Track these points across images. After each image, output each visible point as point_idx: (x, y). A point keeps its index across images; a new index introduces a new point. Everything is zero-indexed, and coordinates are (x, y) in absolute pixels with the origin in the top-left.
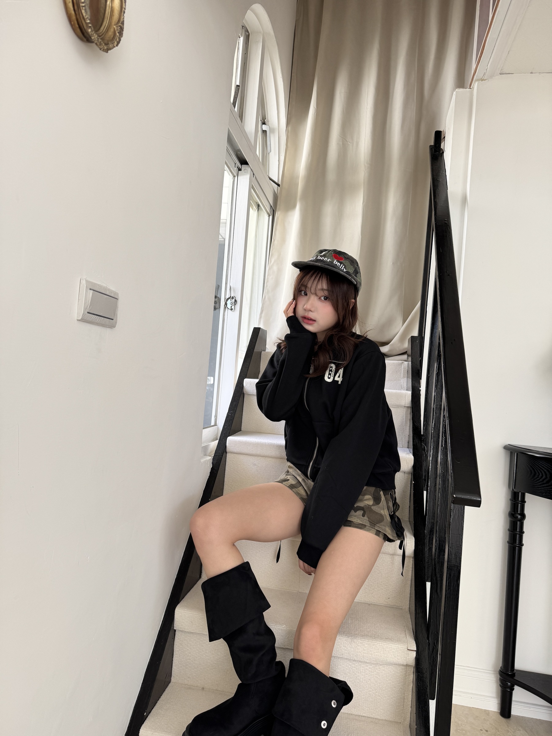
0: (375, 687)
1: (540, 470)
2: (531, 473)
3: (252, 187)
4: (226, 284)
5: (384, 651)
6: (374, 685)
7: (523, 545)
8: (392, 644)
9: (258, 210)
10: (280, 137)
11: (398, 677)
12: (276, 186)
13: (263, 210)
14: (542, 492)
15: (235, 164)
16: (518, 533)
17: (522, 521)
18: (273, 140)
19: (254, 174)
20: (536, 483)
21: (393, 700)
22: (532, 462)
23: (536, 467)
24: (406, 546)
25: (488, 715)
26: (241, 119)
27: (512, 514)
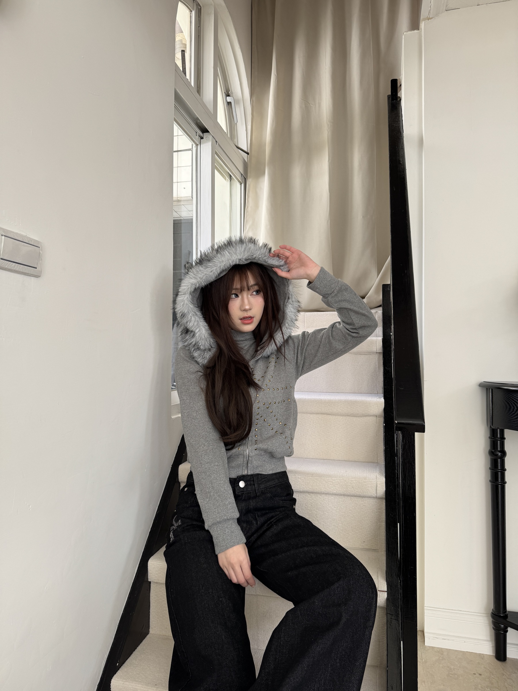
1: (514, 404)
2: (508, 407)
3: (214, 153)
4: (197, 249)
7: (505, 483)
9: (231, 180)
10: (245, 107)
12: (247, 155)
13: (235, 180)
15: (196, 132)
16: (500, 471)
17: (503, 458)
18: (239, 112)
19: (216, 142)
20: (512, 418)
22: (507, 397)
23: (510, 401)
24: (377, 487)
25: (483, 659)
26: (200, 90)
27: (492, 451)
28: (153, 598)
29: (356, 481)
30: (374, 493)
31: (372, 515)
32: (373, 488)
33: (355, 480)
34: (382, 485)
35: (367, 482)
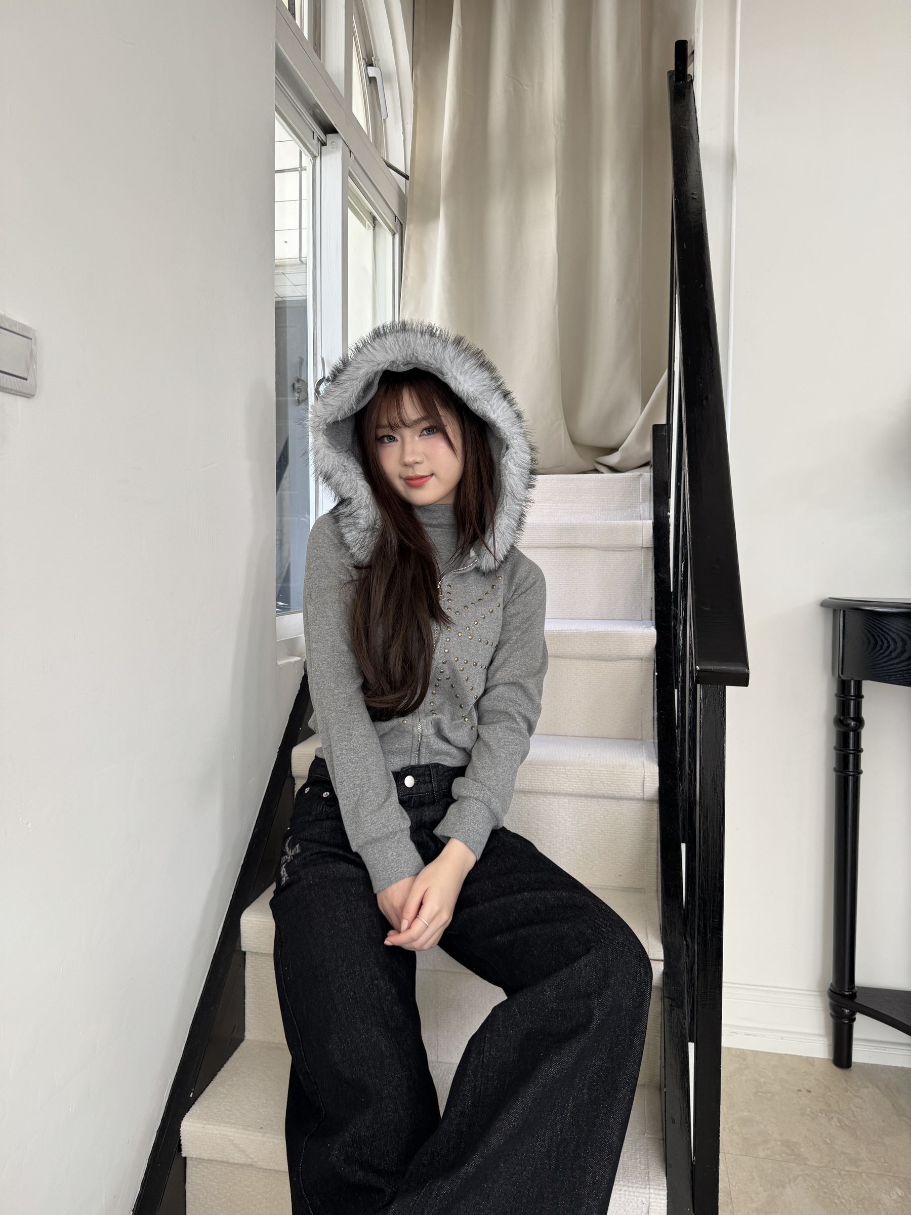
1: (884, 636)
2: (869, 642)
3: (347, 174)
4: (315, 354)
7: (860, 772)
9: (374, 227)
10: (402, 89)
12: (404, 179)
13: (382, 225)
14: (889, 674)
15: (314, 133)
16: (852, 752)
17: (858, 731)
18: (389, 97)
19: (351, 152)
20: (878, 660)
22: (871, 624)
23: (877, 632)
24: (645, 782)
25: (812, 1065)
26: (319, 46)
27: (840, 719)
28: (250, 979)
29: (608, 772)
30: (639, 791)
31: (635, 829)
32: (638, 783)
33: (605, 769)
34: (653, 777)
35: (627, 773)
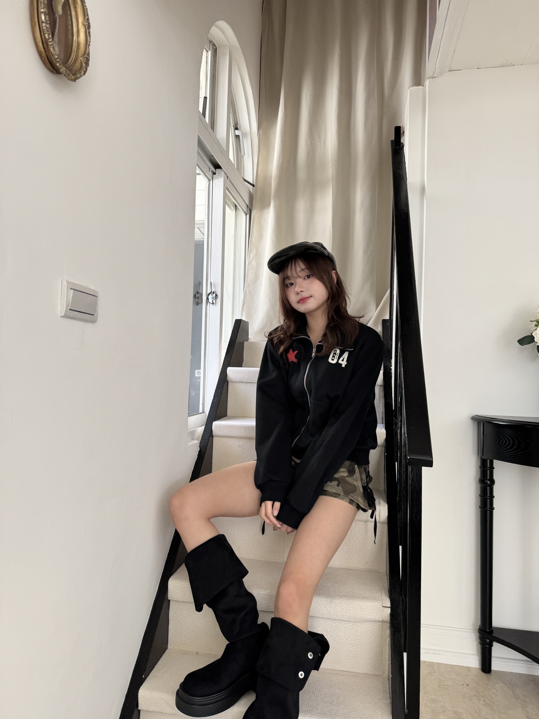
0: (355, 643)
1: (504, 437)
2: (496, 440)
3: (226, 188)
4: (207, 280)
5: (361, 609)
6: (353, 641)
7: (493, 509)
8: (368, 602)
9: (236, 210)
11: (375, 633)
12: (252, 186)
13: (240, 210)
15: (210, 168)
16: (488, 498)
17: (492, 486)
18: (246, 144)
19: (228, 177)
20: (501, 450)
21: (372, 655)
22: (497, 431)
23: (500, 435)
24: (381, 513)
25: (470, 671)
26: (213, 127)
27: (482, 480)
28: (171, 615)
34: (385, 511)
